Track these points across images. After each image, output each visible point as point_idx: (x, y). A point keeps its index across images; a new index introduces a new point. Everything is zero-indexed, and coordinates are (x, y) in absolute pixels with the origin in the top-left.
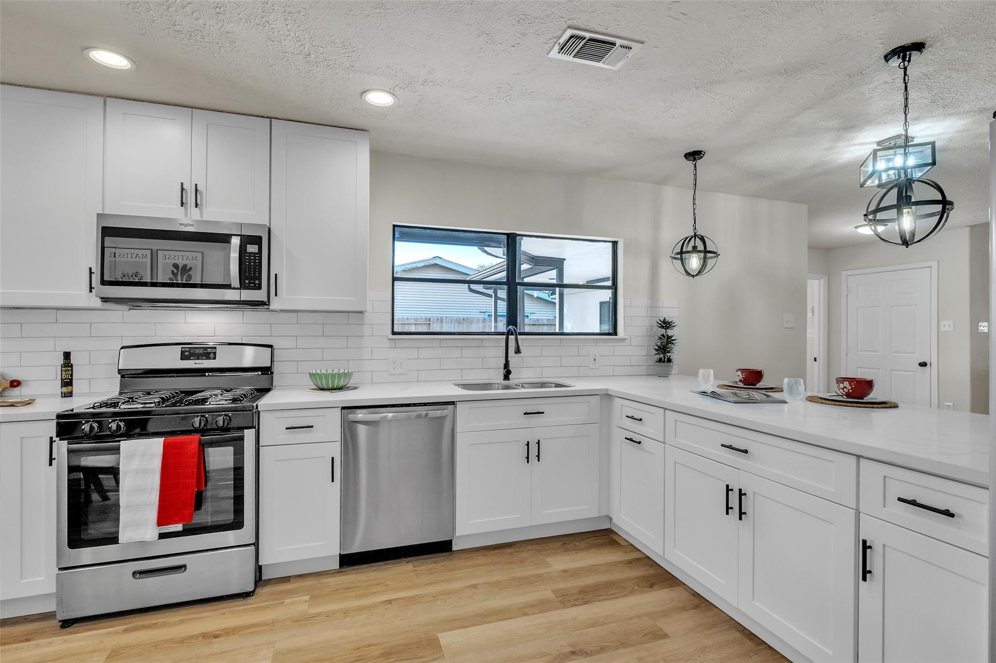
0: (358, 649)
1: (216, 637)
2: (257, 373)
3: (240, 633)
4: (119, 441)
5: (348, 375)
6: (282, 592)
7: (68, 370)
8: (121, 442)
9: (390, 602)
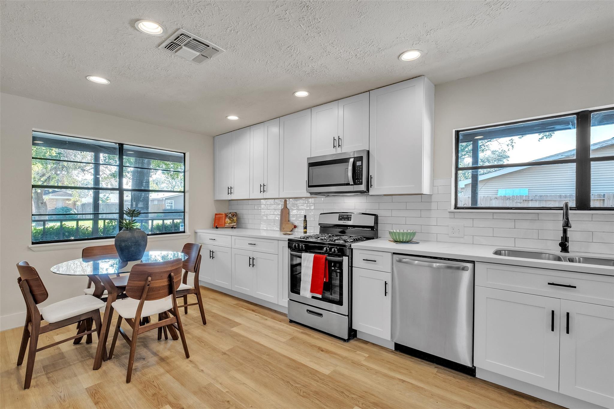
0: (366, 392)
1: (322, 351)
2: (369, 229)
3: (331, 354)
4: (302, 253)
5: (414, 234)
6: (360, 347)
7: (305, 223)
8: (303, 253)
9: (403, 381)
